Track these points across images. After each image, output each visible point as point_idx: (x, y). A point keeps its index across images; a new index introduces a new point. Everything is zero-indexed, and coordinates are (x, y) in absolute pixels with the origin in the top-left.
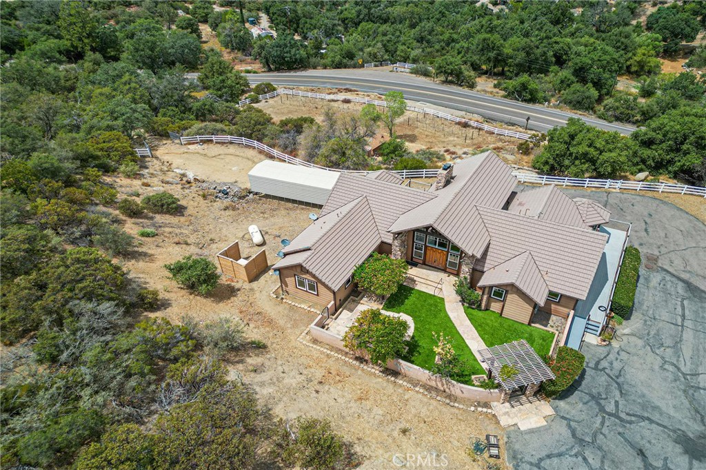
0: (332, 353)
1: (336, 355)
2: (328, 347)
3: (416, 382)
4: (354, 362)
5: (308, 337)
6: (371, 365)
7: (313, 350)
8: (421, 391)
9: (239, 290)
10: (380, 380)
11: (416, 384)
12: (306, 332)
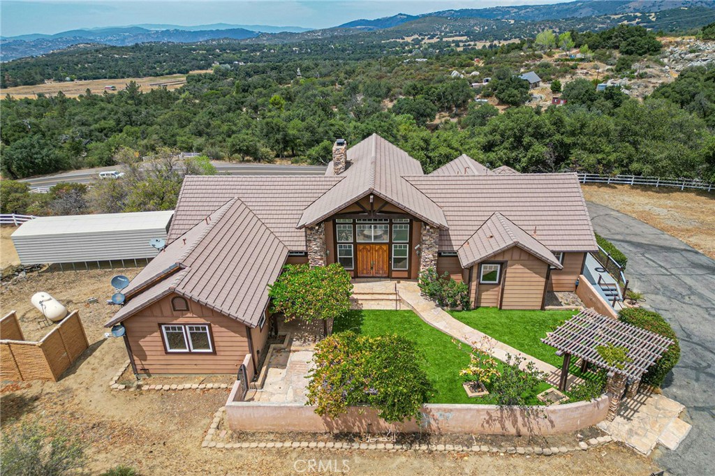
0: (287, 444)
1: (296, 444)
2: (272, 437)
3: (466, 437)
4: (338, 445)
5: (223, 434)
6: (370, 440)
7: (243, 453)
8: (485, 448)
9: (36, 399)
10: (403, 459)
11: (467, 440)
12: (214, 425)
